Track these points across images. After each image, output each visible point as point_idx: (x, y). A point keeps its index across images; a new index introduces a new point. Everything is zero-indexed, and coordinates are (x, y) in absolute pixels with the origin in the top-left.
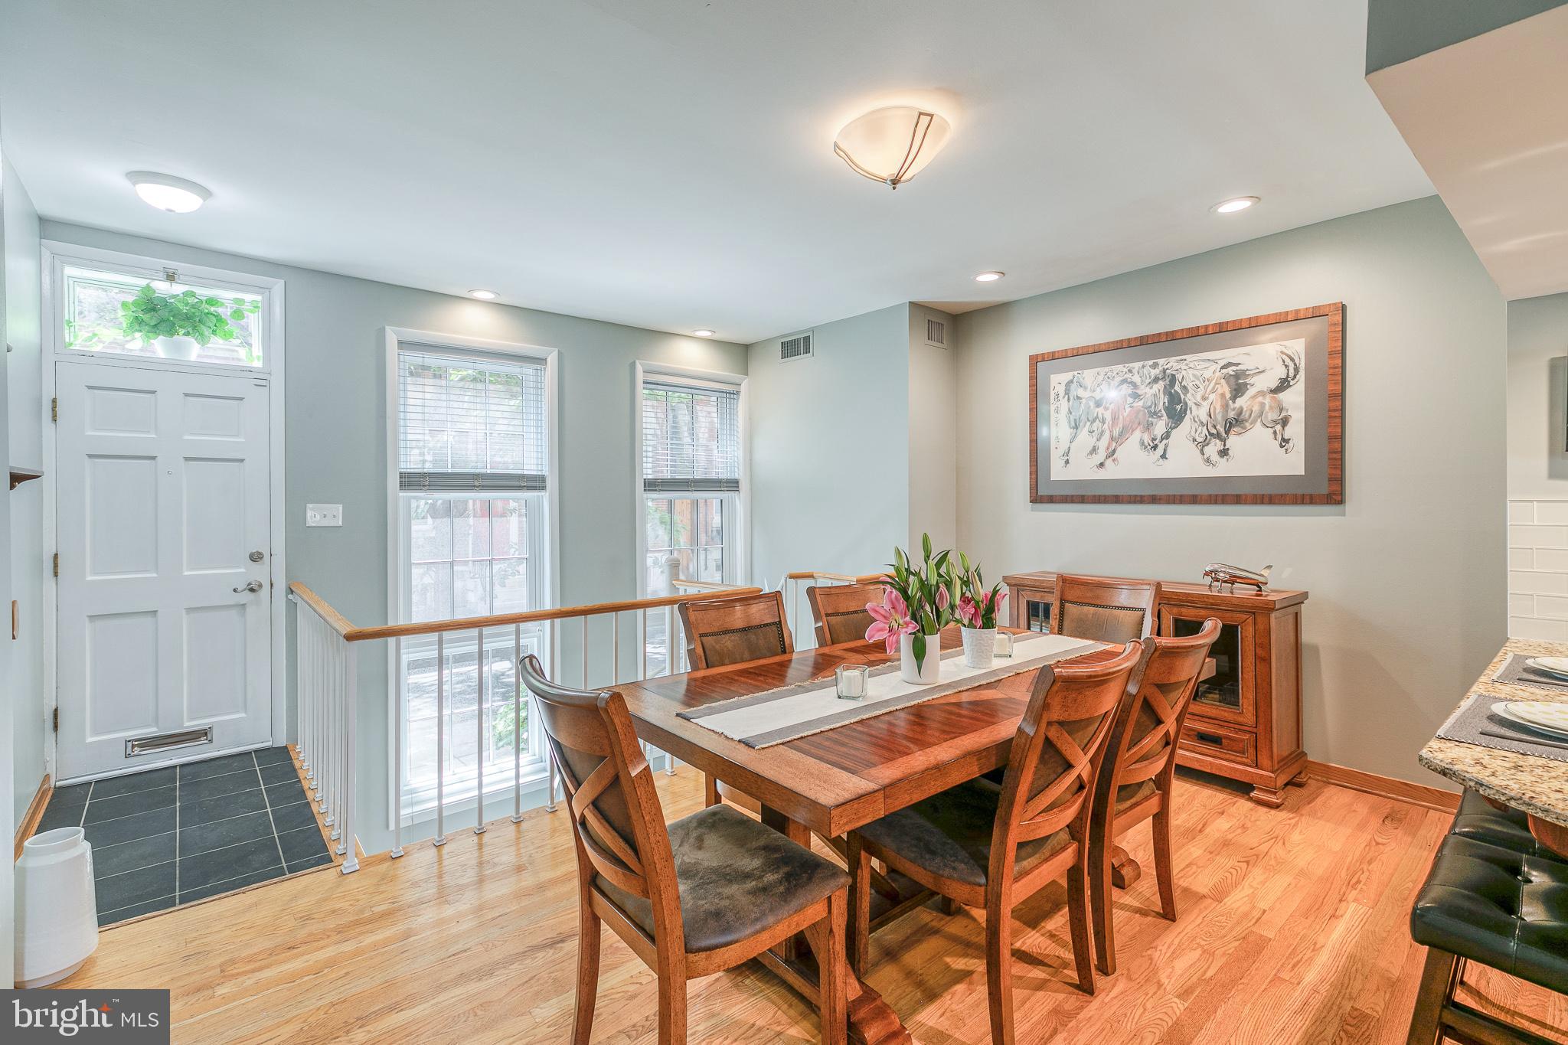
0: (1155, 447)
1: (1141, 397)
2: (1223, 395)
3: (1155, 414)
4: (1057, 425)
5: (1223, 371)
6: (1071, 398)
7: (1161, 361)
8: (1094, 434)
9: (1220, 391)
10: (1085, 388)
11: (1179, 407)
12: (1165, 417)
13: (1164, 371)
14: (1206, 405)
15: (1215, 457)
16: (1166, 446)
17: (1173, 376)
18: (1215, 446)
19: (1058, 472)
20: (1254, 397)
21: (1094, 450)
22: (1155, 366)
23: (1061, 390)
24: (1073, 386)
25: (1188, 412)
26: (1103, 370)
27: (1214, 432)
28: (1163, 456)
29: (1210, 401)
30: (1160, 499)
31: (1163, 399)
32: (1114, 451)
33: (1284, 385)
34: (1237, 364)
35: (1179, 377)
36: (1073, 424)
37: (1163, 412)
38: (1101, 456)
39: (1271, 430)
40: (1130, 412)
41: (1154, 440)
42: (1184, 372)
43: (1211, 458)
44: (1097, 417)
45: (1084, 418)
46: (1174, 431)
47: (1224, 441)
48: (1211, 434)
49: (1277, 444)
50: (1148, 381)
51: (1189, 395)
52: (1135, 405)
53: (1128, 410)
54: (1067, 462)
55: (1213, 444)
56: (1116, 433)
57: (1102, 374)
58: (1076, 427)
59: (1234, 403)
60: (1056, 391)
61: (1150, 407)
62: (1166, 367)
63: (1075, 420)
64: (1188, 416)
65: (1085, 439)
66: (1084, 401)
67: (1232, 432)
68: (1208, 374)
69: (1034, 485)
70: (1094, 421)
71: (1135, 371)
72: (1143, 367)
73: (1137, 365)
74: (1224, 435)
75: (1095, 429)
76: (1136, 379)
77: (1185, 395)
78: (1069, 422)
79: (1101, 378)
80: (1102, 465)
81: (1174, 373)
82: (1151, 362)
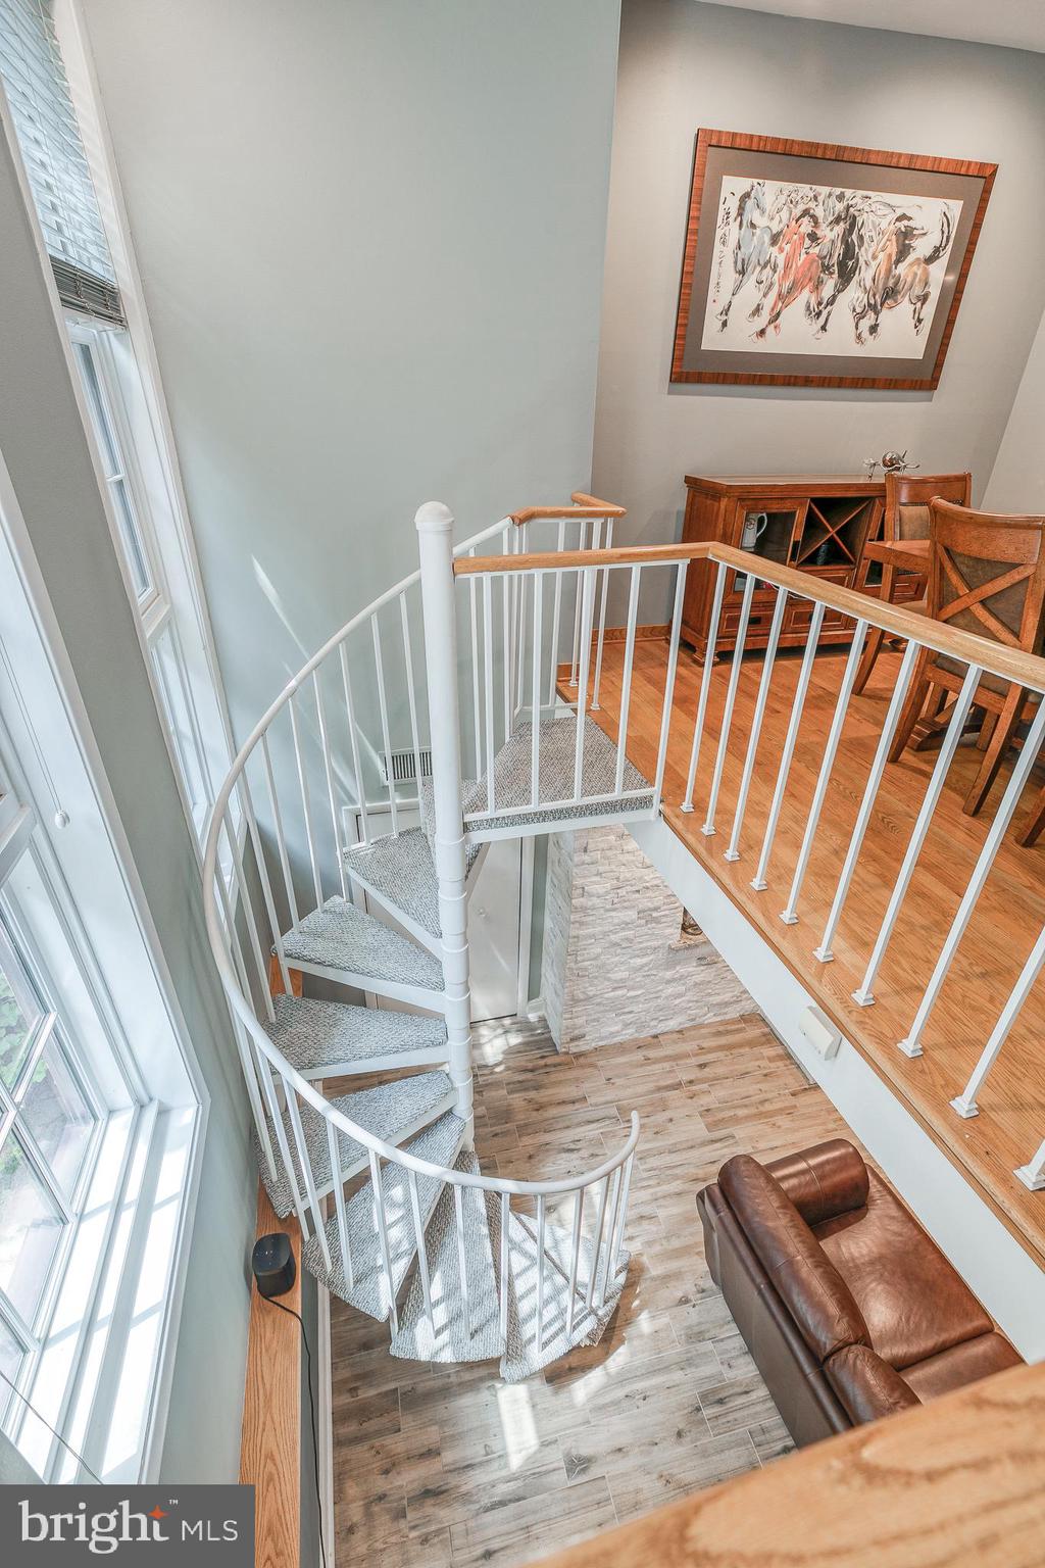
0: (819, 314)
1: (819, 241)
2: (890, 256)
3: (826, 268)
4: (720, 263)
5: (898, 224)
6: (744, 223)
7: (849, 192)
8: (761, 286)
9: (888, 251)
10: (763, 212)
11: (850, 263)
12: (836, 276)
13: (848, 207)
14: (874, 264)
15: (866, 334)
16: (829, 314)
17: (855, 217)
18: (865, 324)
19: (712, 339)
20: (911, 265)
21: (757, 310)
22: (841, 197)
23: (733, 204)
24: (750, 203)
25: (857, 272)
26: (788, 186)
27: (872, 302)
28: (824, 328)
29: (878, 261)
30: (812, 381)
31: (839, 250)
32: (778, 314)
34: (910, 219)
35: (859, 221)
36: (739, 267)
37: (836, 268)
38: (762, 321)
39: (913, 307)
40: (806, 259)
41: (820, 304)
42: (865, 215)
43: (863, 335)
44: (769, 261)
45: (754, 259)
46: (841, 294)
47: (877, 313)
48: (869, 305)
49: (913, 322)
50: (831, 218)
51: (863, 249)
52: (811, 251)
53: (803, 256)
54: (725, 324)
55: (868, 316)
56: (787, 285)
57: (786, 193)
58: (742, 272)
59: (896, 268)
60: (726, 206)
61: (825, 257)
62: (851, 203)
63: (743, 260)
64: (856, 278)
65: (750, 293)
66: (758, 231)
67: (886, 305)
68: (884, 224)
69: (677, 359)
70: (765, 266)
71: (820, 199)
72: (830, 195)
73: (824, 190)
74: (879, 307)
75: (764, 279)
76: (819, 212)
77: (860, 248)
78: (736, 263)
79: (783, 199)
80: (762, 332)
81: (856, 214)
82: (838, 191)
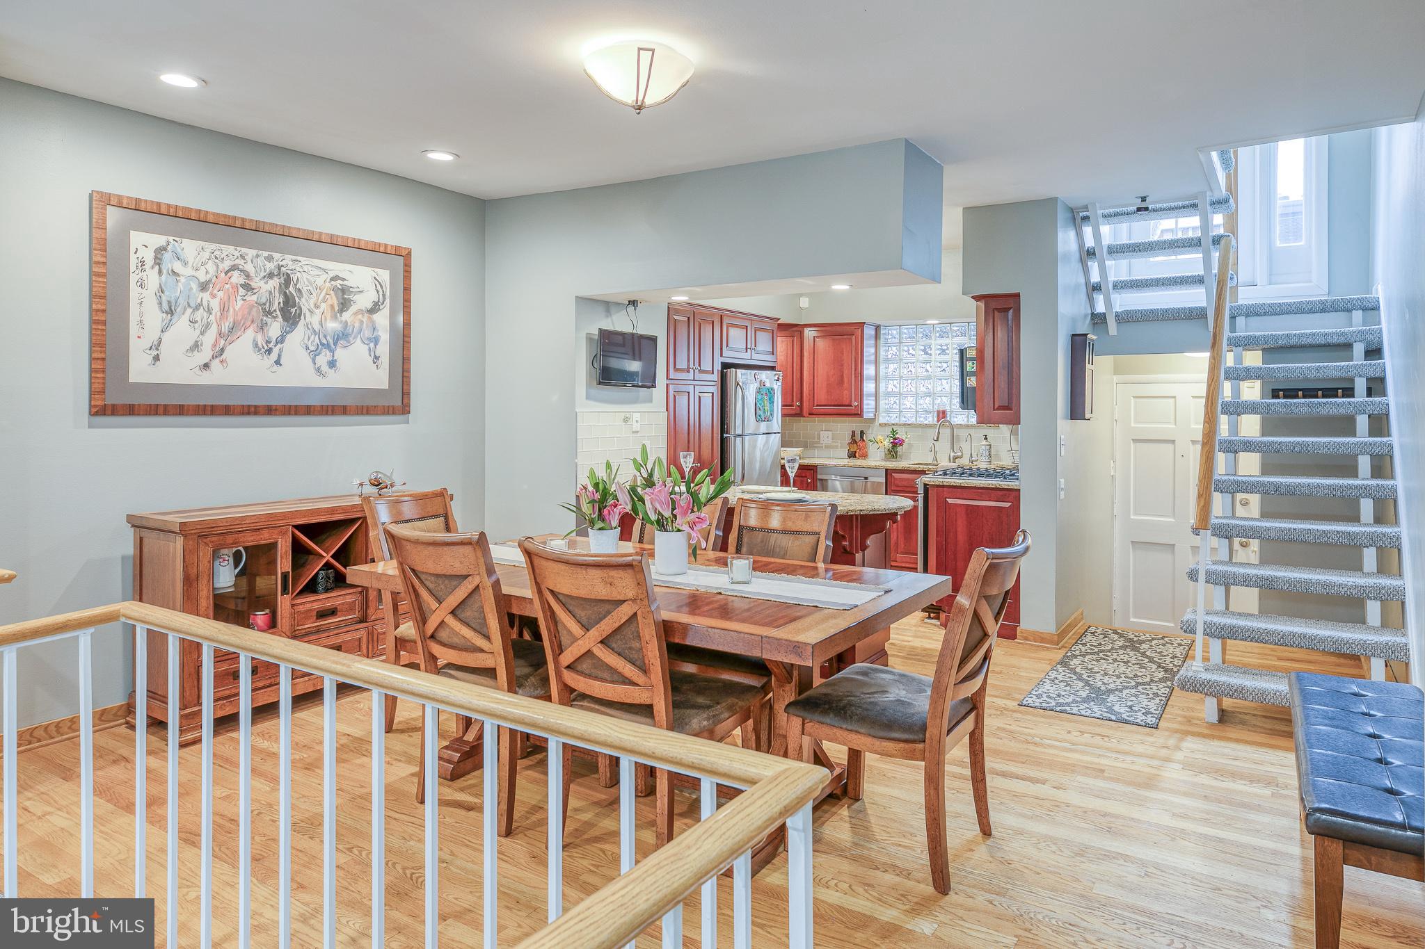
0: (269, 351)
1: (255, 291)
2: (332, 306)
3: (268, 313)
4: (141, 303)
5: (332, 282)
6: (165, 271)
7: (277, 256)
8: (196, 325)
9: (330, 302)
10: (185, 263)
11: (293, 310)
12: (280, 319)
13: (279, 267)
14: (318, 312)
15: (325, 368)
16: (281, 350)
17: (288, 275)
18: (322, 360)
19: (140, 370)
20: (355, 314)
21: (196, 346)
22: (270, 259)
23: (149, 256)
24: (167, 256)
25: (302, 317)
26: (210, 246)
27: (325, 341)
28: (278, 362)
29: (322, 310)
30: (276, 410)
31: (278, 300)
32: (222, 350)
33: (374, 309)
34: (344, 280)
35: (294, 278)
36: (165, 306)
37: (278, 313)
38: (205, 355)
39: (367, 347)
40: (242, 305)
41: (268, 342)
42: (298, 274)
43: (322, 368)
44: (201, 305)
45: (182, 302)
46: (289, 336)
47: (333, 352)
48: (323, 344)
49: (370, 359)
50: (263, 274)
51: (303, 300)
52: (248, 298)
53: (240, 303)
54: (157, 358)
55: (323, 354)
56: (226, 326)
57: (208, 251)
58: (171, 312)
59: (341, 316)
60: (140, 255)
61: (265, 304)
62: (281, 263)
63: (169, 302)
64: (302, 321)
65: (182, 332)
66: (182, 279)
67: (339, 345)
68: (320, 282)
69: (96, 391)
70: (197, 308)
71: (248, 258)
72: (257, 256)
73: (251, 253)
74: (333, 346)
75: (198, 319)
76: (249, 268)
77: (300, 298)
78: (160, 304)
79: (206, 255)
80: (206, 366)
81: (289, 272)
82: (266, 254)
